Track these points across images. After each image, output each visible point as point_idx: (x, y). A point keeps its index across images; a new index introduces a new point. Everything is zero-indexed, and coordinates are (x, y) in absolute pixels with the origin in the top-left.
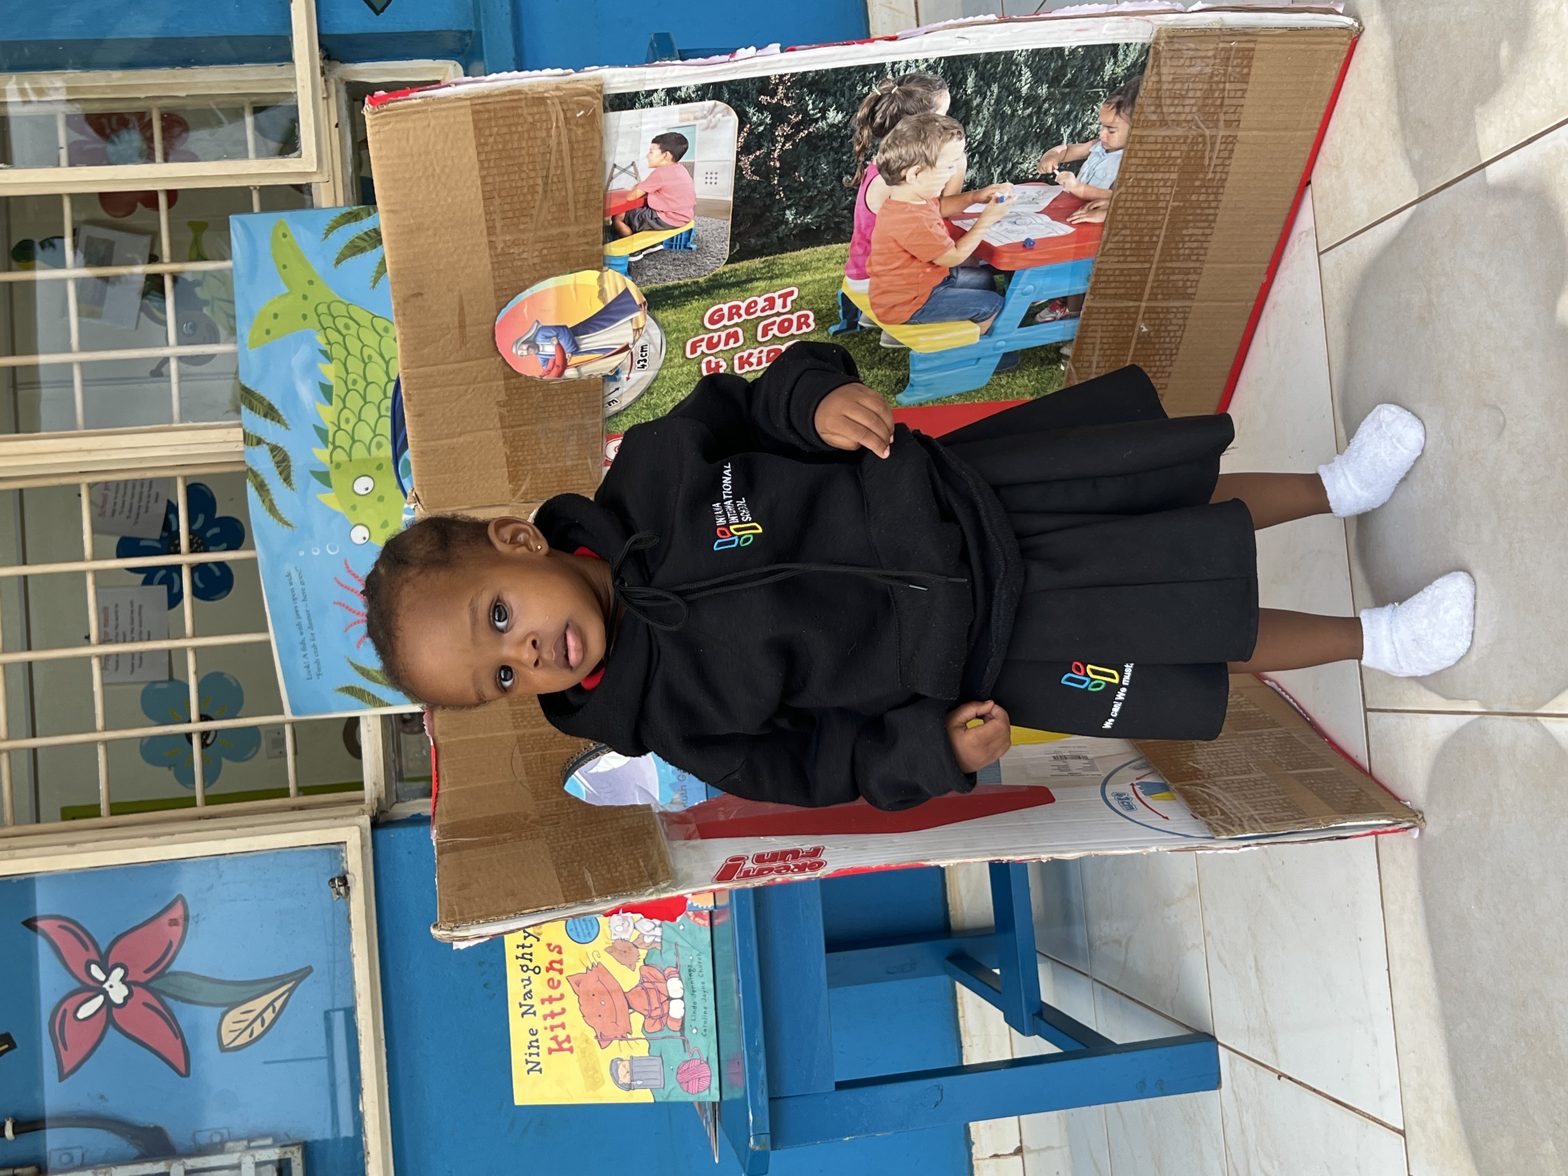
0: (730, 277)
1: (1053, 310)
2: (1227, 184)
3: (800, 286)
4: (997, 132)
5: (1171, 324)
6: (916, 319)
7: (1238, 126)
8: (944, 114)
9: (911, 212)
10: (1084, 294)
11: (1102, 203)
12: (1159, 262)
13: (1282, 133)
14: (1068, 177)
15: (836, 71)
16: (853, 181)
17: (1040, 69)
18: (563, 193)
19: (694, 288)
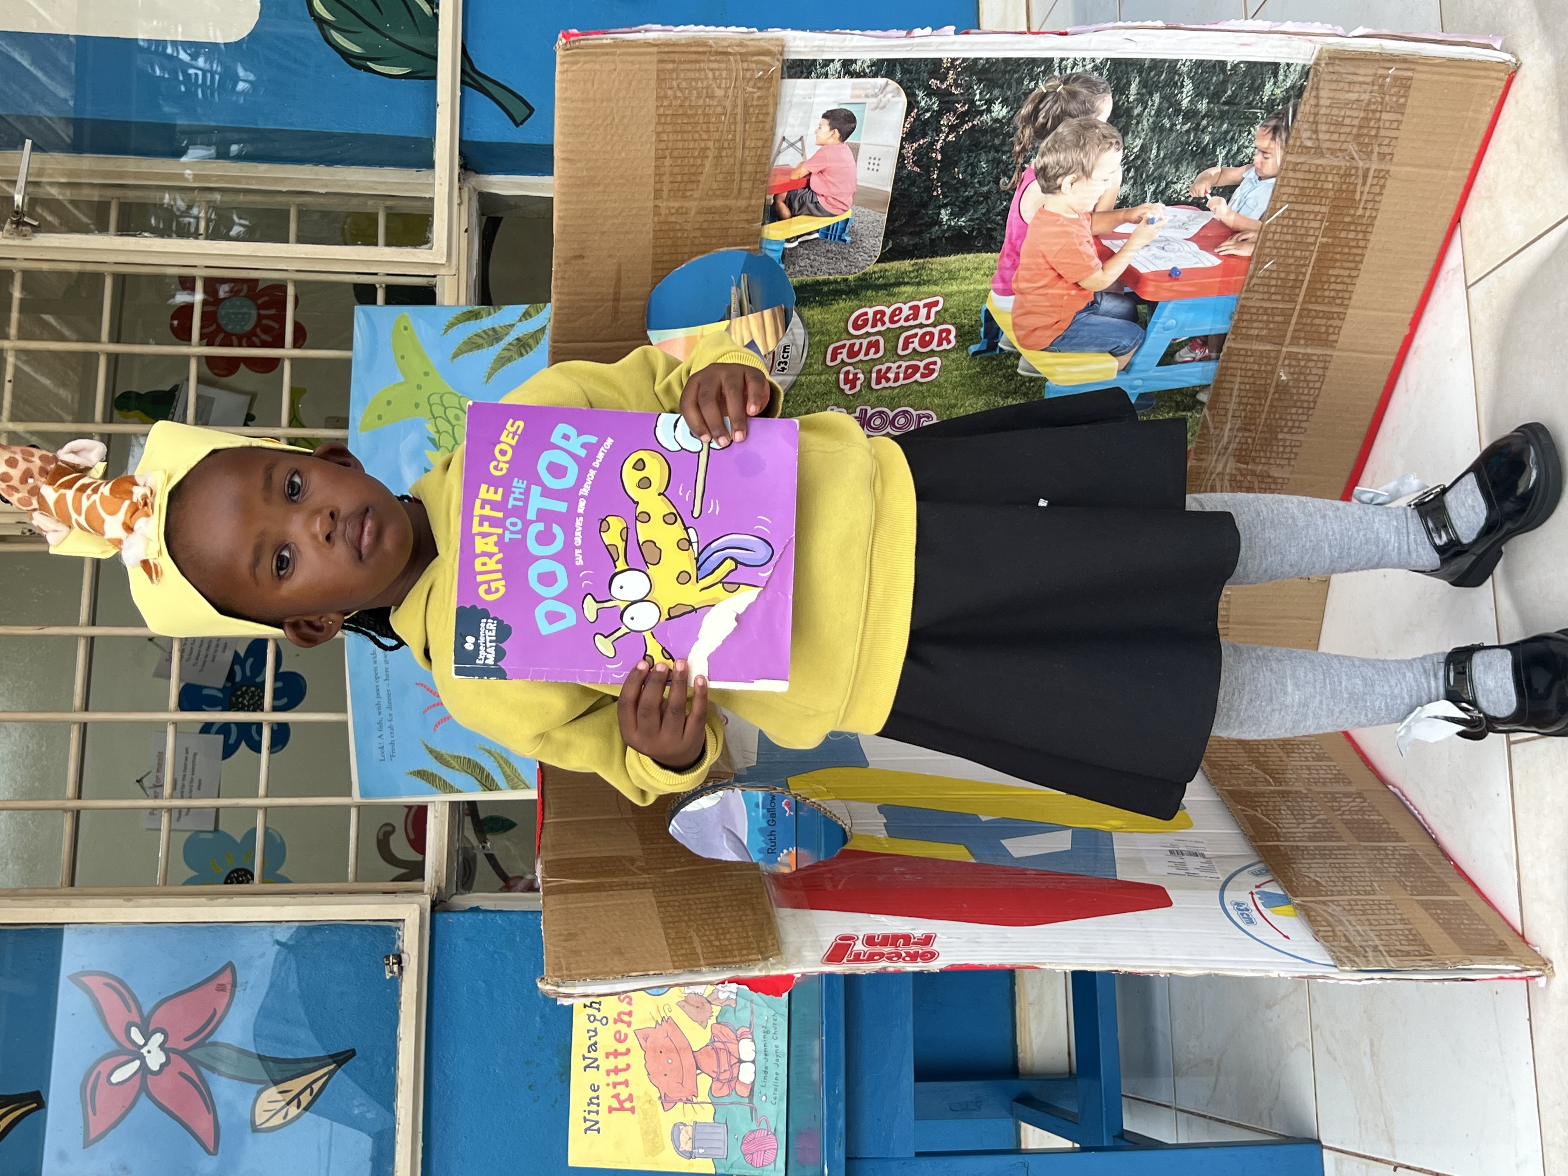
0: (879, 278)
1: (1192, 349)
2: (1377, 223)
3: (947, 296)
4: (1155, 146)
5: (1310, 374)
6: (1057, 346)
7: (1391, 159)
8: (1105, 121)
9: (1062, 225)
10: (1226, 334)
11: (1251, 236)
12: (1304, 302)
13: (1435, 172)
14: (1219, 203)
15: (1006, 61)
16: (1009, 186)
17: (1202, 81)
18: (732, 160)
19: (842, 286)
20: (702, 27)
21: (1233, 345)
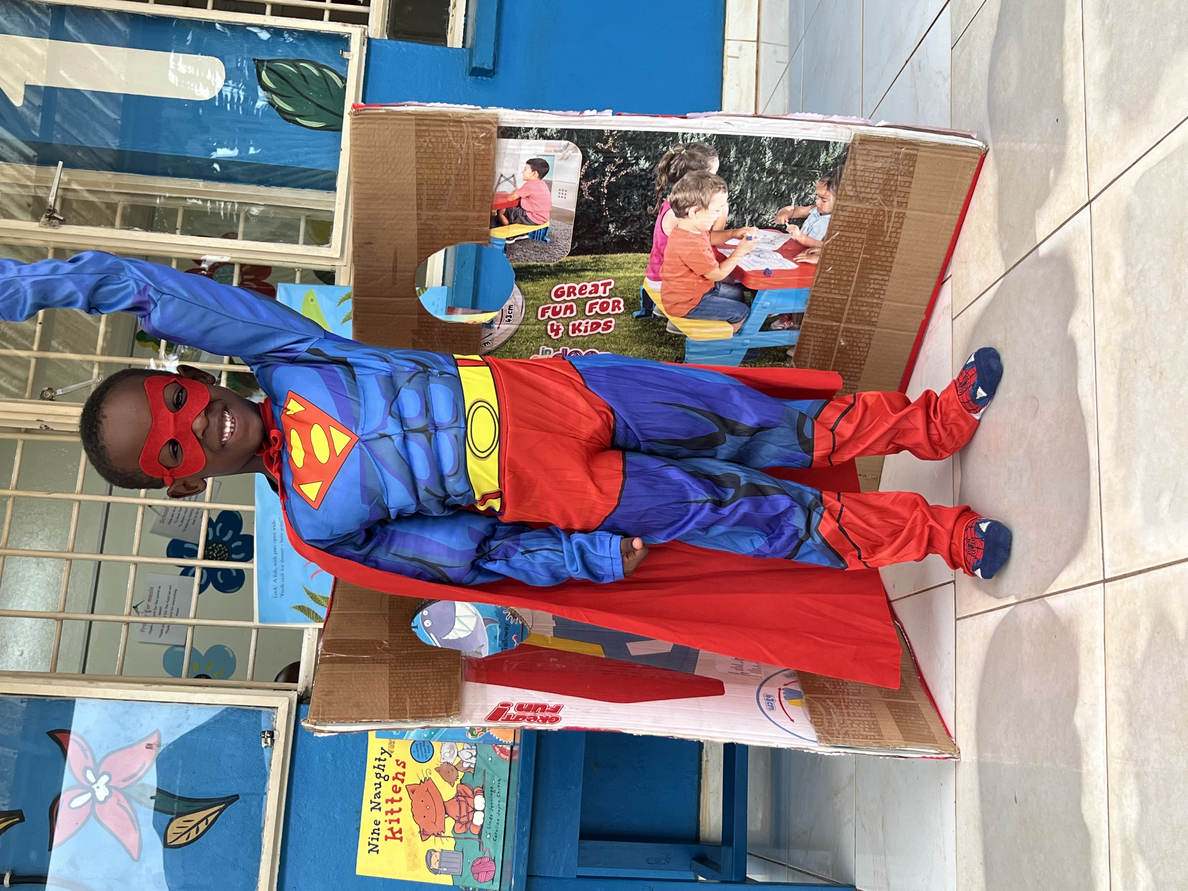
0: (571, 265)
1: (782, 322)
2: (899, 247)
3: (615, 279)
4: (749, 191)
5: (860, 342)
6: (692, 315)
7: (906, 206)
8: (715, 173)
9: (691, 238)
10: (803, 313)
11: (816, 250)
12: (853, 296)
13: (936, 215)
14: (795, 228)
15: (646, 133)
16: (654, 211)
17: (778, 151)
18: (467, 188)
19: (546, 270)
20: (445, 104)
21: (808, 321)
